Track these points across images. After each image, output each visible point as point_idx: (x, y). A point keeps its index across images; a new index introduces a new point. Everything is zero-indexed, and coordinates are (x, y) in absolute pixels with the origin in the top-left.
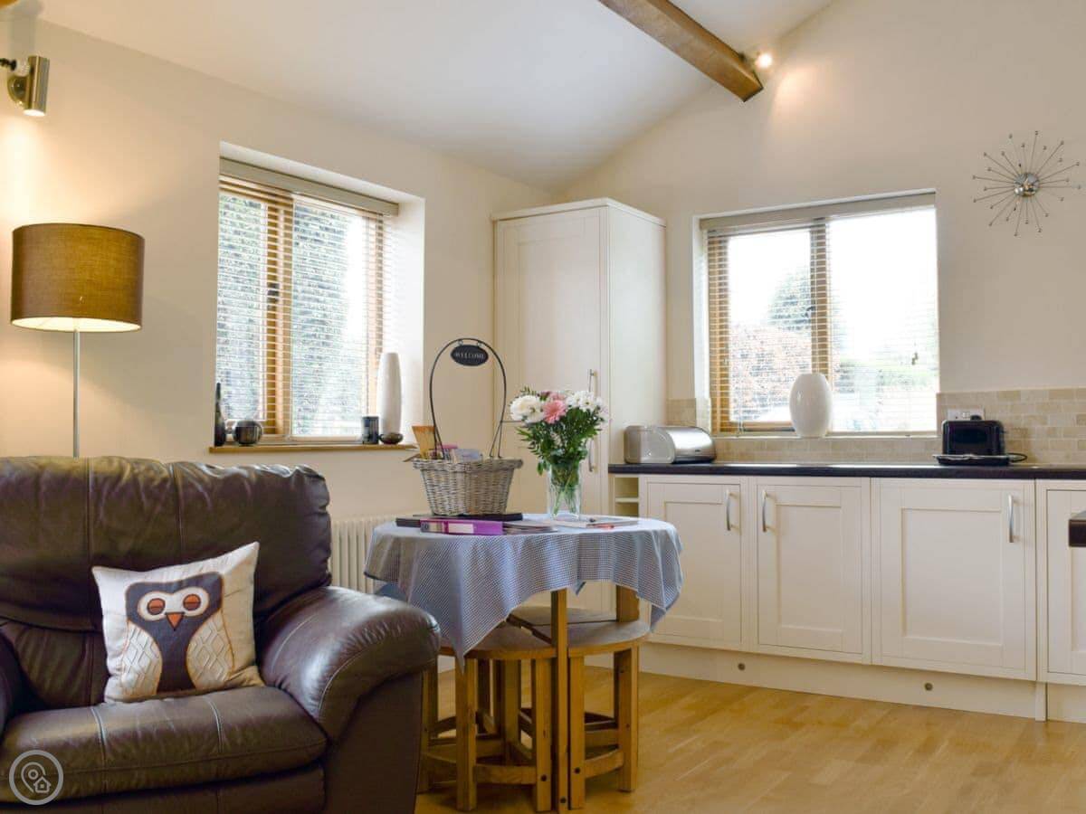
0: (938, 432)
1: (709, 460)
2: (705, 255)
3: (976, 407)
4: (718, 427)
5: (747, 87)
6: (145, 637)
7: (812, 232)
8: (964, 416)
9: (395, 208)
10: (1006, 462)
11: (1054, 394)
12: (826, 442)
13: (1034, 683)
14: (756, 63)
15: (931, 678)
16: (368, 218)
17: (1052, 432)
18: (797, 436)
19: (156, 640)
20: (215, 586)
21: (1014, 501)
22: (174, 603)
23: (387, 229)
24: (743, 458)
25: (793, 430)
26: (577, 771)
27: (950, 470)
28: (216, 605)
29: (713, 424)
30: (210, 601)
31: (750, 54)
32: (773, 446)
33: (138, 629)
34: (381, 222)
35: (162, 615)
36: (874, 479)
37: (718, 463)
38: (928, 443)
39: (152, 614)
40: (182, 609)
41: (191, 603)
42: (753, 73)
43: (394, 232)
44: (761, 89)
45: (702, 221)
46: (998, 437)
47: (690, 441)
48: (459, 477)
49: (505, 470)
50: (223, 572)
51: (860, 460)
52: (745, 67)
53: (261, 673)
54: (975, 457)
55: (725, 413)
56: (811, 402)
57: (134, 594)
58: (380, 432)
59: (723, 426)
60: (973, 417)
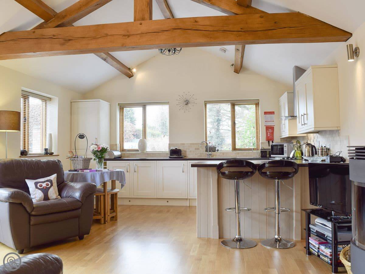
0: (169, 151)
1: (120, 158)
2: (119, 111)
3: (176, 146)
4: (121, 150)
5: (130, 76)
6: (40, 191)
7: (143, 108)
8: (174, 148)
9: (50, 99)
10: (182, 157)
11: (191, 144)
12: (146, 153)
13: (187, 199)
14: (132, 70)
15: (168, 200)
16: (43, 101)
17: (190, 151)
18: (140, 152)
19: (42, 191)
20: (51, 181)
21: (184, 165)
22: (44, 185)
23: (47, 104)
24: (128, 157)
25: (139, 151)
26: (109, 216)
27: (171, 159)
28: (52, 185)
29: (120, 149)
30: (51, 184)
31: (131, 68)
32: (134, 154)
33: (38, 190)
34: (46, 102)
35: (42, 187)
36: (157, 161)
37: (122, 158)
38: (167, 154)
39: (40, 187)
40: (46, 186)
41: (47, 185)
42: (132, 73)
43: (50, 105)
44: (133, 76)
45: (118, 104)
46: (180, 152)
47: (117, 153)
48: (81, 161)
49: (89, 160)
50: (52, 179)
51: (153, 157)
52: (130, 71)
53: (61, 197)
54: (176, 156)
55: (123, 147)
56: (143, 145)
57: (36, 184)
58: (48, 152)
59: (122, 150)
60: (176, 148)
